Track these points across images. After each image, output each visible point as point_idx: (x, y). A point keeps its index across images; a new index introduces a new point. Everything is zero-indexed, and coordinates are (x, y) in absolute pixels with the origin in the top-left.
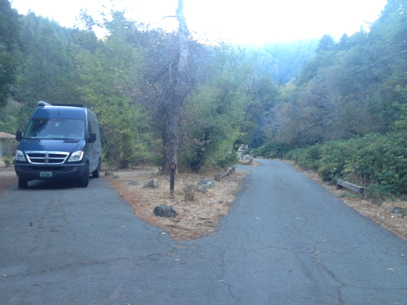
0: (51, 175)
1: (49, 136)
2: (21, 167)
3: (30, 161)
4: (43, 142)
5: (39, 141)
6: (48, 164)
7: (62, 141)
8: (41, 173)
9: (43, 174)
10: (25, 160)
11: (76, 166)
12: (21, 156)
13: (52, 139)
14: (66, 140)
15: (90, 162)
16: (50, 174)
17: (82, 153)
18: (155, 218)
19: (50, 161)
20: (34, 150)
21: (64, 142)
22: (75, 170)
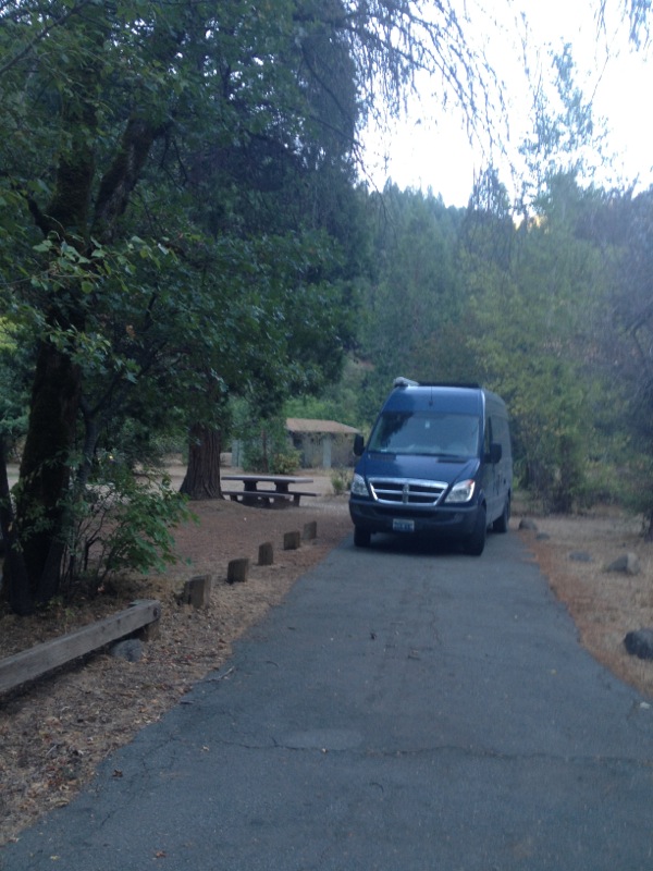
0: (413, 527)
1: (411, 448)
2: (361, 506)
3: (375, 497)
4: (400, 460)
5: (395, 459)
6: (408, 504)
7: (435, 459)
8: (395, 520)
9: (398, 523)
10: (367, 494)
11: (460, 513)
12: (362, 486)
13: (417, 454)
14: (443, 458)
15: (487, 502)
16: (411, 524)
17: (473, 485)
18: (626, 659)
19: (413, 499)
20: (384, 475)
21: (440, 461)
22: (457, 519)
